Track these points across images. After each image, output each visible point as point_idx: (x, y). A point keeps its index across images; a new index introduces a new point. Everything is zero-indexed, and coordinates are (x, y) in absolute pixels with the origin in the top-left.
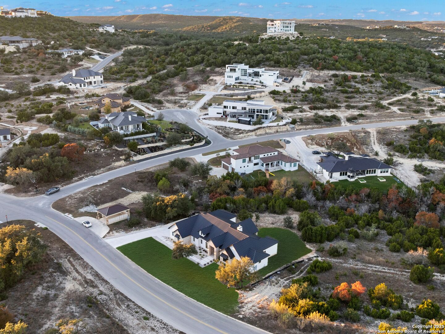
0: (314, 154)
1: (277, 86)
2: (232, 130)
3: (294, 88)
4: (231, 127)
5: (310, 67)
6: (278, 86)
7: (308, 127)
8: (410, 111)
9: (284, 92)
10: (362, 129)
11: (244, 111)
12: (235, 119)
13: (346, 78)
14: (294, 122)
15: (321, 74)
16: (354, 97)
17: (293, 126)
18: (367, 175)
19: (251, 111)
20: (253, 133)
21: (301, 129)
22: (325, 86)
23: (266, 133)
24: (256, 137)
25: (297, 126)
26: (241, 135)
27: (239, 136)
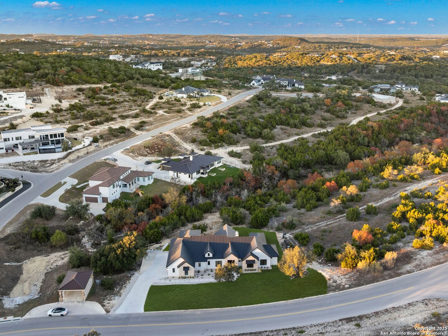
0: (147, 164)
1: (31, 108)
2: (36, 164)
3: (55, 108)
4: (31, 160)
5: (46, 84)
6: (33, 108)
7: (111, 142)
8: (173, 112)
9: (47, 112)
10: (161, 133)
11: (33, 140)
12: (28, 151)
13: (94, 90)
14: (95, 140)
15: (65, 90)
16: (116, 108)
17: (96, 144)
18: (211, 168)
19: (44, 138)
20: (66, 161)
21: (106, 146)
22: (80, 101)
23: (78, 157)
24: (71, 164)
25: (101, 144)
26: (54, 166)
27: (52, 167)
